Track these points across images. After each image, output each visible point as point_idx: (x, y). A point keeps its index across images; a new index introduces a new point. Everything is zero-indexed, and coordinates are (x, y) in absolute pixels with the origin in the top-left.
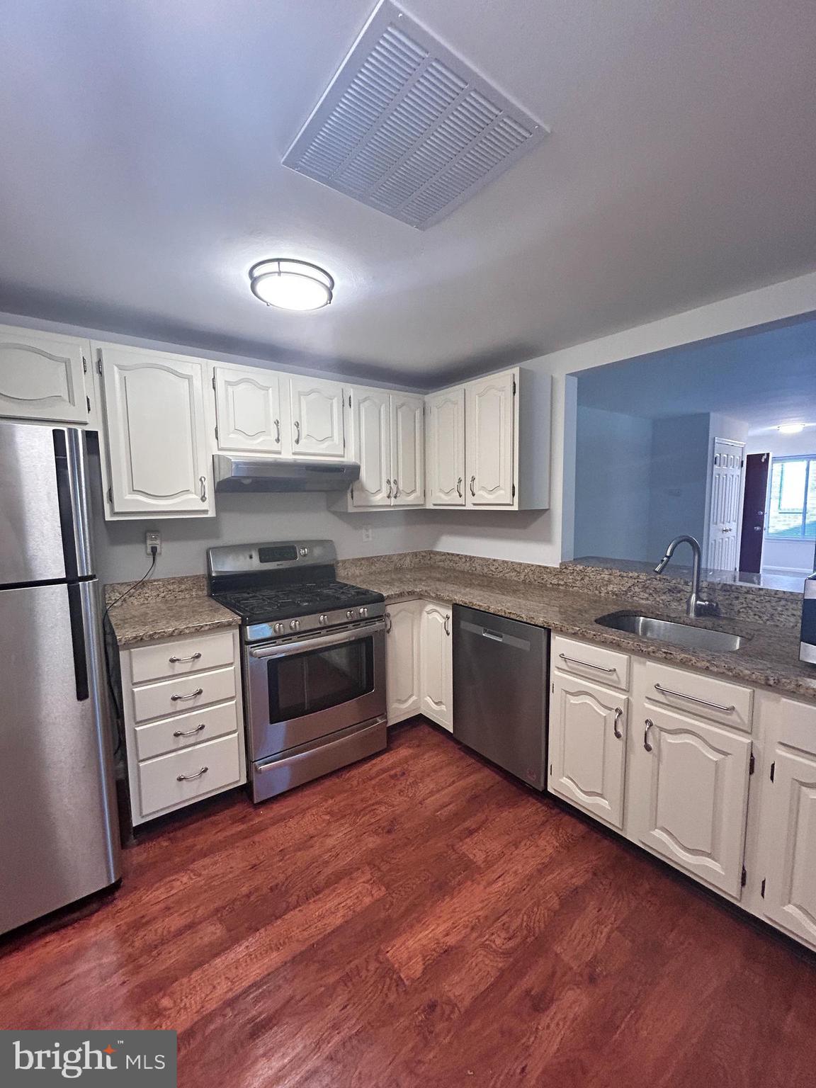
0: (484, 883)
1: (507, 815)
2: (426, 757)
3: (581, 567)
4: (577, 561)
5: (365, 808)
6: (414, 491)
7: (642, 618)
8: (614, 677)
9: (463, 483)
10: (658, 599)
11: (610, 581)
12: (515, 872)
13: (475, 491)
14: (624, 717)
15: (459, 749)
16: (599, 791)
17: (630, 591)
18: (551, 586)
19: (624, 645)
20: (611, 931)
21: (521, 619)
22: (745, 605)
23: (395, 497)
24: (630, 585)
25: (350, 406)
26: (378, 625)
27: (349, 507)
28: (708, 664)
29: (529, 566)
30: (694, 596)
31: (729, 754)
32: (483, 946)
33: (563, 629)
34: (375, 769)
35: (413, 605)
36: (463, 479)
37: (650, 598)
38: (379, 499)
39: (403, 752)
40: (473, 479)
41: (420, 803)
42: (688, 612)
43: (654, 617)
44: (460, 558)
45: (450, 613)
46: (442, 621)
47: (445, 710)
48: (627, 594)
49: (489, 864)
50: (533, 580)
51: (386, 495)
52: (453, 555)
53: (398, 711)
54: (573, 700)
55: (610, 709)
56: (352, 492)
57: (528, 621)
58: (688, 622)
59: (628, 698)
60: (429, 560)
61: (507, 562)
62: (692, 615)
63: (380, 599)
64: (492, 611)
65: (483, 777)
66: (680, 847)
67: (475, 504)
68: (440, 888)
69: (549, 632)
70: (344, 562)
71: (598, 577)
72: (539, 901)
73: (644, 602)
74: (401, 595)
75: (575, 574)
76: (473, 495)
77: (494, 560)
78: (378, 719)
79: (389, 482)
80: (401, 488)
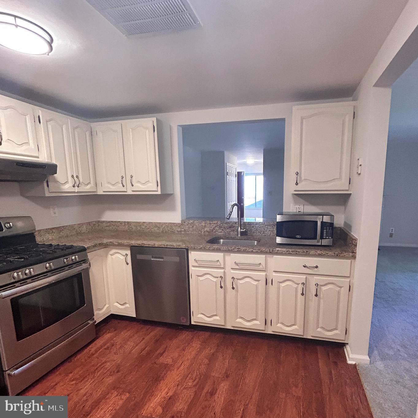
0: (176, 370)
1: (175, 342)
2: (122, 333)
3: (192, 221)
4: (188, 218)
5: (97, 369)
6: (89, 183)
7: (222, 240)
8: (218, 264)
9: (124, 179)
10: (226, 232)
11: (205, 226)
12: (188, 359)
13: (133, 183)
14: (223, 279)
15: (140, 324)
16: (215, 314)
17: (214, 229)
18: (177, 232)
19: (222, 249)
20: (229, 360)
21: (174, 247)
22: (256, 229)
23: (78, 187)
24: (214, 227)
25: (40, 122)
26: (84, 266)
27: (46, 193)
28: (252, 250)
29: (165, 223)
30: (239, 228)
31: (260, 280)
32: (185, 388)
33: (195, 248)
34: (93, 350)
35: (101, 252)
36: (124, 176)
37: (222, 231)
38: (67, 187)
39: (108, 336)
40: (132, 177)
41: (130, 353)
42: (238, 235)
43: (226, 238)
44: (121, 223)
45: (129, 252)
46: (123, 258)
47: (129, 306)
48: (213, 231)
49: (175, 361)
50: (167, 230)
51: (72, 185)
52: (115, 222)
53: (100, 315)
54: (201, 278)
55: (217, 277)
56: (47, 182)
57: (178, 247)
58: (239, 238)
59: (224, 271)
60: (98, 226)
61: (152, 223)
62: (239, 235)
63: (84, 249)
64: (156, 246)
65: (158, 331)
66: (246, 322)
67: (133, 191)
68: (156, 380)
69: (187, 250)
70: (40, 231)
71: (200, 225)
72: (201, 364)
73: (220, 233)
74: (95, 246)
75: (189, 225)
76: (132, 185)
77: (144, 222)
78: (89, 322)
79: (73, 176)
80: (81, 181)
